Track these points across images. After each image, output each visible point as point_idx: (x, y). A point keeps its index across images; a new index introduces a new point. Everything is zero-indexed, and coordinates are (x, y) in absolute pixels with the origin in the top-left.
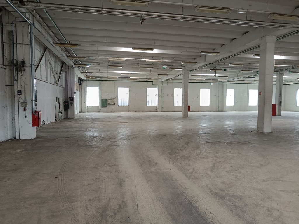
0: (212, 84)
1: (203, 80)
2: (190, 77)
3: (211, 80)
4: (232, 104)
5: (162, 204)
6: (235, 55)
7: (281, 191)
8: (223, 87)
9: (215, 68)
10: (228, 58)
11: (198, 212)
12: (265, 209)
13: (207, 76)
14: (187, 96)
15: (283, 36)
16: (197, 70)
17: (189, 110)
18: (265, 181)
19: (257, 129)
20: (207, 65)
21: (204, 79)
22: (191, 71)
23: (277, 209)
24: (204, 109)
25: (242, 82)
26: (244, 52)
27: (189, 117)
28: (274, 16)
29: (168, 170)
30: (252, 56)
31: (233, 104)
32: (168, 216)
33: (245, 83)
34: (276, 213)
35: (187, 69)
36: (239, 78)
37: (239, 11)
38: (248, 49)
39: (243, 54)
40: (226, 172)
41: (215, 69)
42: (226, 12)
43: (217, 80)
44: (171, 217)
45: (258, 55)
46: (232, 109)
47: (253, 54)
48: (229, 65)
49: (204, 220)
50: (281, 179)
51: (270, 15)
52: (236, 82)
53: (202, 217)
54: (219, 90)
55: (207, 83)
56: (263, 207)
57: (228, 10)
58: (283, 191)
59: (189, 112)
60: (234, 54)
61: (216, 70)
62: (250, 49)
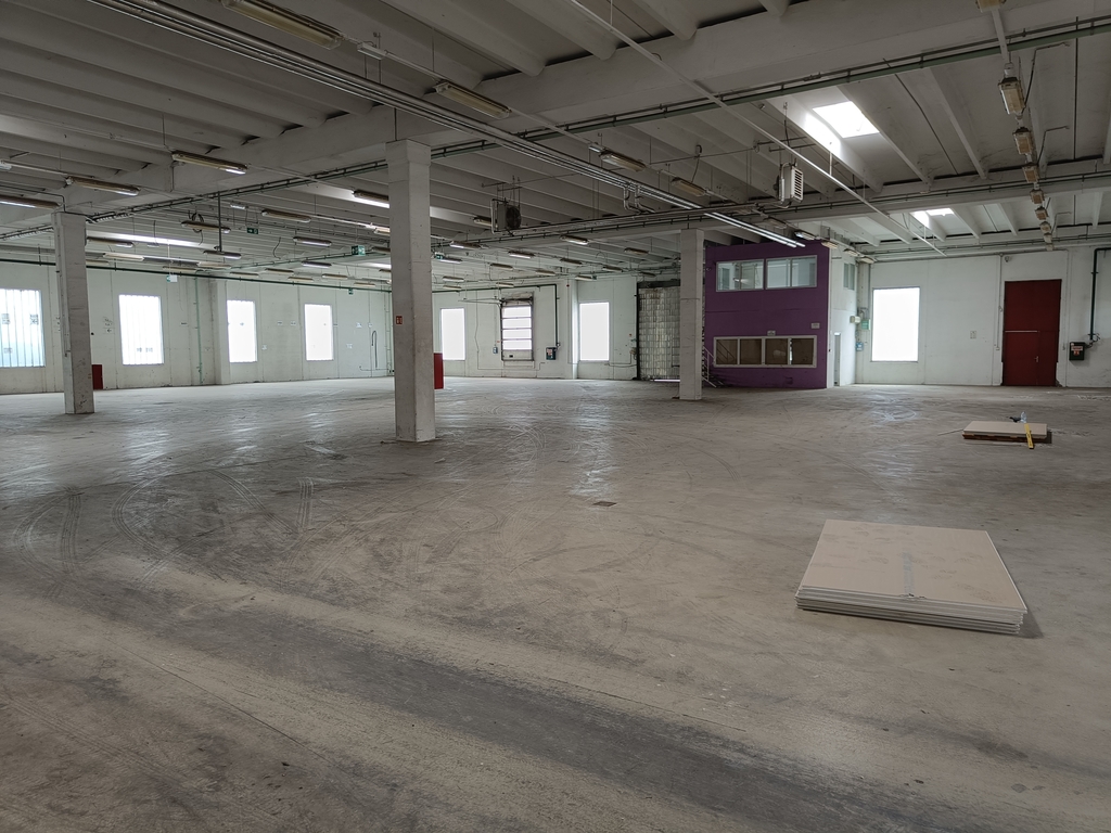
0: (174, 278)
1: (136, 261)
2: (91, 247)
3: (169, 261)
4: (249, 355)
5: (346, 694)
6: (288, 183)
7: (583, 571)
8: (211, 292)
9: (197, 219)
10: (262, 188)
11: (462, 674)
12: (589, 616)
13: (157, 244)
14: (82, 324)
15: (445, 148)
16: (123, 217)
17: (98, 384)
18: (534, 560)
19: (397, 434)
20: (171, 203)
21: (142, 257)
22: (93, 218)
23: (610, 610)
24: (139, 377)
25: (284, 277)
26: (325, 176)
27: (99, 413)
28: (452, 90)
29: (246, 603)
30: (350, 196)
31: (252, 357)
32: (397, 713)
33: (291, 281)
34: (615, 618)
35: (75, 208)
36: (274, 264)
37: (362, 49)
38: (337, 170)
39: (319, 181)
40: (427, 562)
41: (195, 223)
42: (325, 42)
43: (195, 264)
44: (411, 712)
45: (384, 198)
46: (251, 374)
47: (351, 188)
48: (264, 214)
49: (495, 684)
50: (562, 548)
51: (440, 83)
52: (263, 274)
53: (484, 681)
54: (197, 303)
55: (151, 273)
56: (583, 614)
57: (331, 36)
58: (587, 571)
59: (97, 395)
60: (290, 176)
61: (202, 224)
62: (345, 169)
